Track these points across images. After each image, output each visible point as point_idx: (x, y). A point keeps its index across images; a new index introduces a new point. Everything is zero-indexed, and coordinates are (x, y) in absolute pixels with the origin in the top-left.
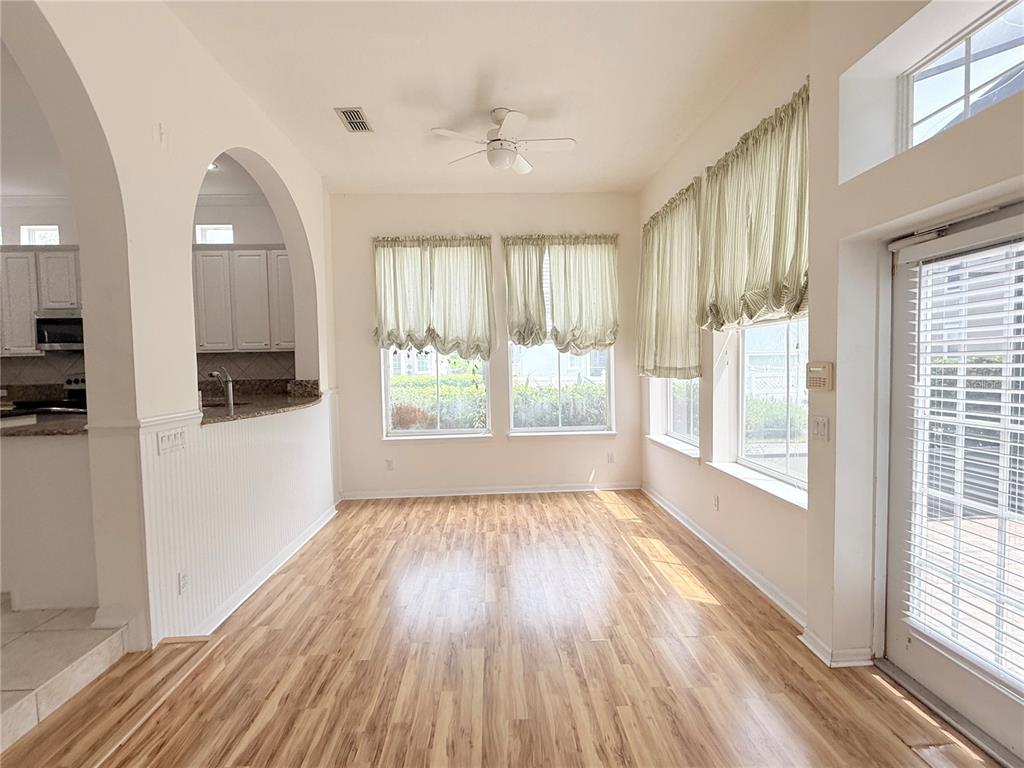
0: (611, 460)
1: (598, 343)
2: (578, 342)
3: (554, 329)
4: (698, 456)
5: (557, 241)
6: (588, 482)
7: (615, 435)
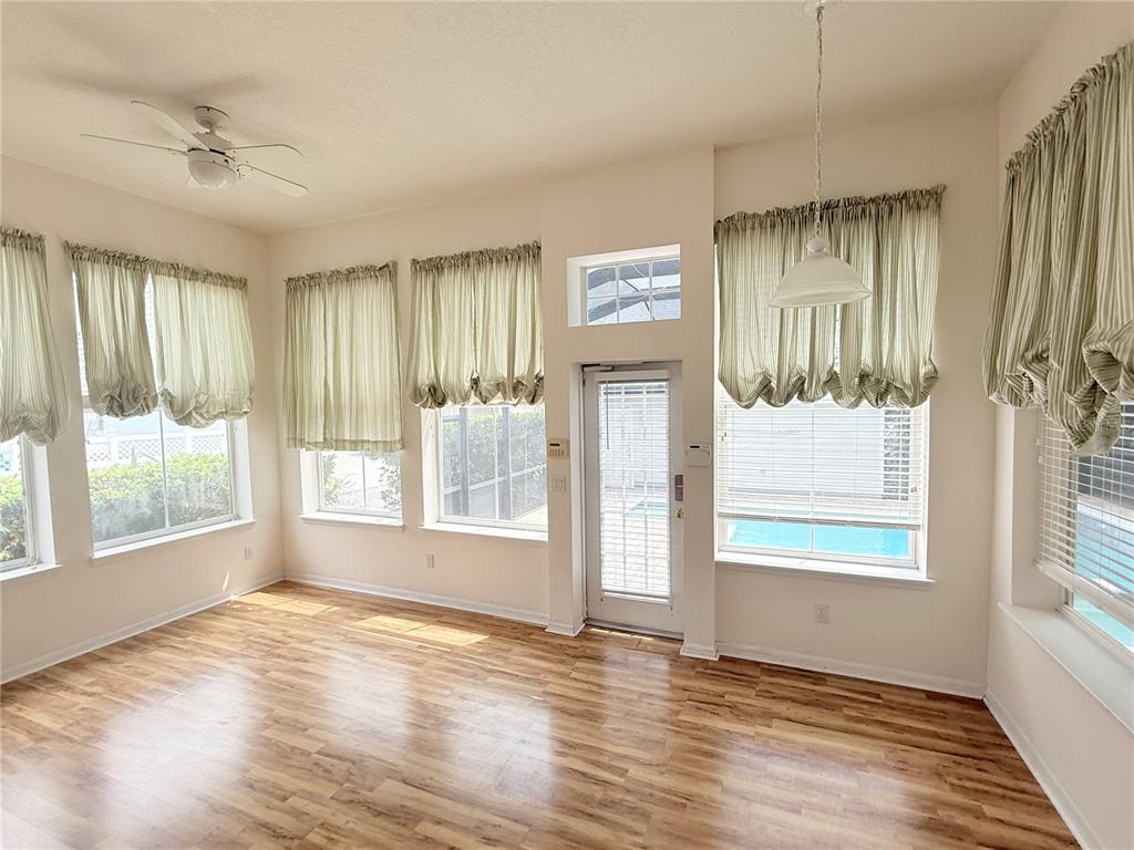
0: (248, 553)
1: (228, 412)
2: (203, 411)
3: (166, 393)
4: (401, 524)
5: (164, 270)
6: (221, 591)
7: (253, 524)
